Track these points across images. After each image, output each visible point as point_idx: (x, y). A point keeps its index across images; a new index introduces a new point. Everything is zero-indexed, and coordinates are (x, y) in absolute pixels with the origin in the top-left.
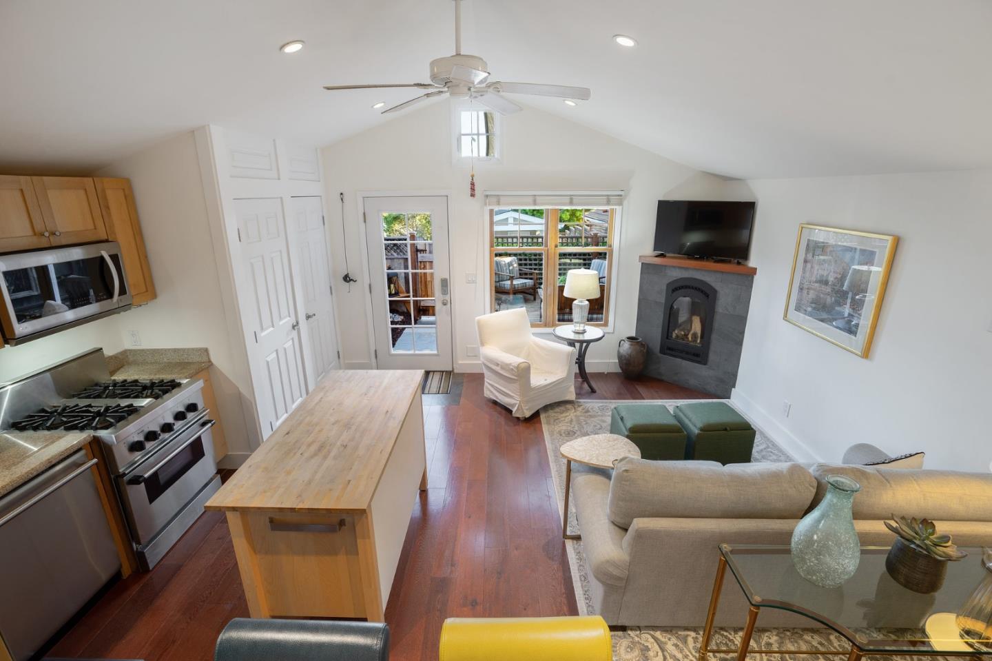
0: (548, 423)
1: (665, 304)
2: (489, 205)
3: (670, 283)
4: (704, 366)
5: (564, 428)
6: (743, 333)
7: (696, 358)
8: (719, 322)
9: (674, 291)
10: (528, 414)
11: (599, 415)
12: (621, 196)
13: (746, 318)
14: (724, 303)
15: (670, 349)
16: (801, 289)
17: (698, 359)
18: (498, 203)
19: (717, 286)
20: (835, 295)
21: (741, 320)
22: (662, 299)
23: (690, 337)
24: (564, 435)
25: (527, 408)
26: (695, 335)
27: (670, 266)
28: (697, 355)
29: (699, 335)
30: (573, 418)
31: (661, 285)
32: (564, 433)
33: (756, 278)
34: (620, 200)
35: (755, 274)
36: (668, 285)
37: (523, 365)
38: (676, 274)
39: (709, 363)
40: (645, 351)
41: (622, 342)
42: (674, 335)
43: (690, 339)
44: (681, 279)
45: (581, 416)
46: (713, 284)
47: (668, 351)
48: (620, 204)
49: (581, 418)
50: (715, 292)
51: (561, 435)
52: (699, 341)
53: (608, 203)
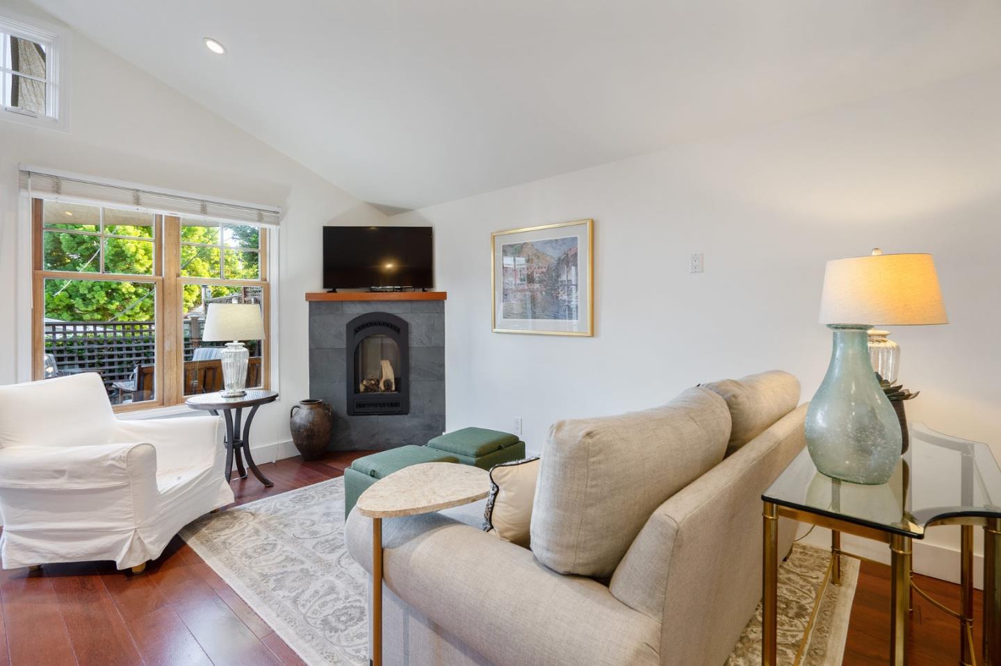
0: (214, 550)
1: (347, 349)
2: (34, 189)
3: (349, 323)
4: (406, 416)
5: (250, 545)
6: (442, 365)
7: (394, 409)
8: (416, 358)
9: (356, 331)
10: (155, 552)
11: (298, 510)
12: (277, 213)
13: (443, 348)
14: (417, 336)
15: (360, 405)
16: (505, 295)
17: (399, 409)
18: (57, 190)
19: (406, 317)
20: (544, 289)
21: (439, 350)
22: (342, 344)
23: (382, 385)
24: (256, 555)
25: (152, 539)
26: (387, 384)
27: (347, 301)
28: (397, 405)
29: (393, 381)
30: (257, 526)
31: (338, 326)
32: (255, 551)
33: (447, 303)
34: (277, 218)
35: (446, 298)
36: (348, 325)
37: (141, 451)
38: (356, 311)
39: (412, 410)
40: (330, 414)
41: (295, 410)
42: (362, 388)
43: (383, 388)
44: (365, 315)
45: (271, 519)
46: (403, 317)
47: (358, 410)
48: (277, 223)
49: (273, 522)
50: (406, 325)
51: (250, 557)
52: (394, 388)
53: (260, 219)
